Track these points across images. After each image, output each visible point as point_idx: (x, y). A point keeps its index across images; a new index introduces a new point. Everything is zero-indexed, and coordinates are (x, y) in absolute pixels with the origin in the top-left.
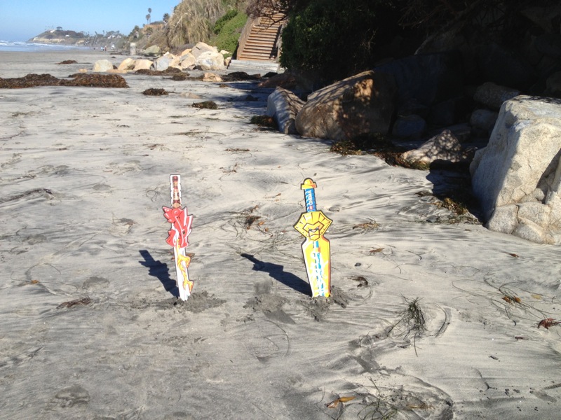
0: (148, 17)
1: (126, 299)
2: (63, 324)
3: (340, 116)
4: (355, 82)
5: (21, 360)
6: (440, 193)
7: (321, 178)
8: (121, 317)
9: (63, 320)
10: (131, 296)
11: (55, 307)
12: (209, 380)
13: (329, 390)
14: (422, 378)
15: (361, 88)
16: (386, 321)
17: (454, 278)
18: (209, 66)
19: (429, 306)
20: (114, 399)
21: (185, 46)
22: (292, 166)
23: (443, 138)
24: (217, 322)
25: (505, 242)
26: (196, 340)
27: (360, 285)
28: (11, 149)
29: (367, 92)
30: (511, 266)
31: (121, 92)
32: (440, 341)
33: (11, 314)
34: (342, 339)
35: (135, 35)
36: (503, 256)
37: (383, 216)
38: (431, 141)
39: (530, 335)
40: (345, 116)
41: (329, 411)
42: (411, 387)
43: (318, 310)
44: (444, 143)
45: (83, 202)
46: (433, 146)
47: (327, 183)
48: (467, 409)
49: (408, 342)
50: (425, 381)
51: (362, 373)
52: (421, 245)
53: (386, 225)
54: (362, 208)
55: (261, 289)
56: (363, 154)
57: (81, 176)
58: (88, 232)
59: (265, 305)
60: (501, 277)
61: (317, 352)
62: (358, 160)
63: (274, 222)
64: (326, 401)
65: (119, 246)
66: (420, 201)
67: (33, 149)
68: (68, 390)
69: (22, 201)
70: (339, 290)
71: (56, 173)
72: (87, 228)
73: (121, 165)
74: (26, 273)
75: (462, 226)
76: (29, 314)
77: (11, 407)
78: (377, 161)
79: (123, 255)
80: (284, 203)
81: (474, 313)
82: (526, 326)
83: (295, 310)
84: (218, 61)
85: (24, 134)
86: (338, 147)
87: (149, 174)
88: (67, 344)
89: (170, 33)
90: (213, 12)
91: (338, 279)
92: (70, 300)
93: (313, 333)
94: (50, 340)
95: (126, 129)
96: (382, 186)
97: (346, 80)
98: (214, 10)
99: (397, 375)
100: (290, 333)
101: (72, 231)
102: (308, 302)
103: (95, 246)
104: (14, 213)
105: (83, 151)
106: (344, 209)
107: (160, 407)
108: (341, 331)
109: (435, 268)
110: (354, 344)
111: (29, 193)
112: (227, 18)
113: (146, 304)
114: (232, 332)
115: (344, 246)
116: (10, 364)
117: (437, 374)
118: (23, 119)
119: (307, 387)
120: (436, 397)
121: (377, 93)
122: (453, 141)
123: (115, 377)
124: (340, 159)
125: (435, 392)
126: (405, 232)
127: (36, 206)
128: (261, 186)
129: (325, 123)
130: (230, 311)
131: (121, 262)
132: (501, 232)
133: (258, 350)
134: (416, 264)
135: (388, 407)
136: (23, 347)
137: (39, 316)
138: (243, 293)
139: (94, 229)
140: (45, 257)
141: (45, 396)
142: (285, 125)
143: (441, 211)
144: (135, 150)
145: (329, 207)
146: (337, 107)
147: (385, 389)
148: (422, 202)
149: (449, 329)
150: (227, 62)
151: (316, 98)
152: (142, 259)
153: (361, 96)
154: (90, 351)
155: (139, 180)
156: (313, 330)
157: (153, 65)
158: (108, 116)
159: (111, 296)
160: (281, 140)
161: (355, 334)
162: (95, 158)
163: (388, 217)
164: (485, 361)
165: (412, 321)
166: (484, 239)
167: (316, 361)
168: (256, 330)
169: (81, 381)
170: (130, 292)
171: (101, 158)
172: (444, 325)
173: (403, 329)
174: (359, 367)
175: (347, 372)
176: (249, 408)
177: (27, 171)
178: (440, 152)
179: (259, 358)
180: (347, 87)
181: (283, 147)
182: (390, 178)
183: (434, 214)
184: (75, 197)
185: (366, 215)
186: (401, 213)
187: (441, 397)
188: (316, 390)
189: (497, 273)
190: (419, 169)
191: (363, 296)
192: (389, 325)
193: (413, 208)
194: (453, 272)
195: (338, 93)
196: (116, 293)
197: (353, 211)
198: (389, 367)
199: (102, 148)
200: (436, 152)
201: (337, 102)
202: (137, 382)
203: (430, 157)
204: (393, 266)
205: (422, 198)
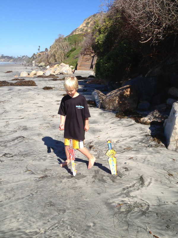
0: (39, 49)
1: (57, 176)
2: (42, 184)
3: (119, 102)
4: (124, 89)
5: (34, 194)
6: (153, 135)
7: (113, 129)
8: (57, 181)
9: (42, 182)
10: (59, 174)
11: (38, 178)
12: (85, 200)
13: (117, 202)
14: (142, 199)
15: (126, 92)
16: (133, 182)
17: (154, 168)
18: (66, 73)
19: (146, 177)
20: (61, 204)
21: (55, 63)
22: (102, 124)
23: (155, 113)
24: (85, 183)
25: (172, 154)
26: (80, 188)
27: (126, 170)
28: (4, 119)
29: (128, 93)
30: (172, 163)
31: (35, 88)
32: (148, 188)
33: (26, 181)
34: (121, 188)
35: (34, 57)
36: (171, 160)
37: (133, 145)
38: (151, 114)
39: (174, 186)
40: (120, 102)
41: (117, 207)
42: (139, 201)
43: (113, 178)
44: (155, 115)
45: (36, 141)
46: (151, 116)
47: (115, 131)
48: (153, 207)
49: (139, 188)
50: (143, 199)
51: (126, 197)
52: (145, 156)
53: (134, 148)
54: (127, 141)
55: (96, 172)
56: (127, 118)
57: (32, 130)
58: (40, 152)
59: (98, 177)
60: (169, 167)
61: (113, 192)
62: (125, 121)
63: (98, 147)
64: (116, 205)
65: (51, 157)
66: (146, 138)
67: (12, 119)
68: (48, 202)
69: (16, 141)
70: (120, 172)
71: (23, 129)
72: (40, 151)
73: (44, 125)
74: (26, 168)
75: (159, 148)
76: (31, 180)
77: (35, 207)
78: (132, 121)
79: (53, 161)
80: (101, 140)
81: (159, 179)
82: (173, 183)
83: (107, 179)
84: (70, 71)
85: (6, 112)
86: (118, 115)
87: (54, 129)
88: (45, 189)
89: (49, 57)
90: (66, 48)
91: (119, 168)
92: (42, 176)
93: (112, 186)
94: (40, 189)
95: (41, 108)
96: (134, 132)
97: (120, 88)
98: (66, 47)
99: (135, 198)
100: (106, 186)
101: (35, 152)
102: (111, 176)
103: (44, 158)
104: (15, 146)
105: (29, 119)
106: (121, 142)
107: (73, 206)
108: (120, 185)
109: (149, 164)
110: (124, 189)
111: (17, 138)
112: (72, 51)
113: (63, 177)
114: (89, 186)
115: (121, 156)
116: (31, 195)
117: (146, 198)
118: (3, 104)
119: (111, 201)
120: (145, 204)
121: (132, 93)
122: (159, 114)
123: (60, 199)
124: (119, 120)
125: (145, 202)
126: (141, 151)
127: (21, 143)
128: (93, 133)
129: (113, 105)
130: (88, 179)
131: (53, 163)
132: (172, 150)
133: (97, 191)
134: (143, 163)
135: (133, 206)
136: (33, 191)
137: (34, 181)
138: (91, 173)
139: (42, 152)
140: (30, 162)
141: (43, 204)
142: (99, 105)
143: (153, 142)
144: (47, 118)
145: (116, 141)
146: (117, 99)
147: (132, 202)
148: (147, 139)
149: (151, 184)
150: (73, 71)
151: (110, 95)
152: (59, 162)
153: (126, 95)
154: (51, 192)
155: (51, 132)
156: (112, 185)
157: (44, 74)
158: (33, 102)
159: (53, 175)
160: (98, 111)
161: (124, 186)
162: (35, 122)
163: (135, 145)
164: (160, 194)
165: (141, 182)
166: (166, 153)
167: (113, 194)
168: (96, 185)
169: (51, 200)
170: (58, 173)
171: (36, 122)
172: (150, 183)
173: (138, 184)
174: (125, 196)
175: (122, 197)
176: (96, 207)
177: (13, 129)
178: (154, 118)
179: (98, 193)
180: (121, 91)
181: (99, 115)
182: (136, 129)
183: (150, 144)
184: (32, 139)
185: (128, 144)
186: (140, 143)
187: (147, 204)
188: (114, 202)
189: (168, 166)
190: (146, 124)
191: (127, 174)
192: (134, 183)
193: (144, 141)
194: (154, 166)
195: (118, 94)
196: (54, 174)
197: (124, 143)
198: (134, 196)
199: (36, 117)
200: (153, 118)
201: (117, 97)
202: (66, 200)
203: (150, 120)
204: (136, 164)
205: (147, 137)
